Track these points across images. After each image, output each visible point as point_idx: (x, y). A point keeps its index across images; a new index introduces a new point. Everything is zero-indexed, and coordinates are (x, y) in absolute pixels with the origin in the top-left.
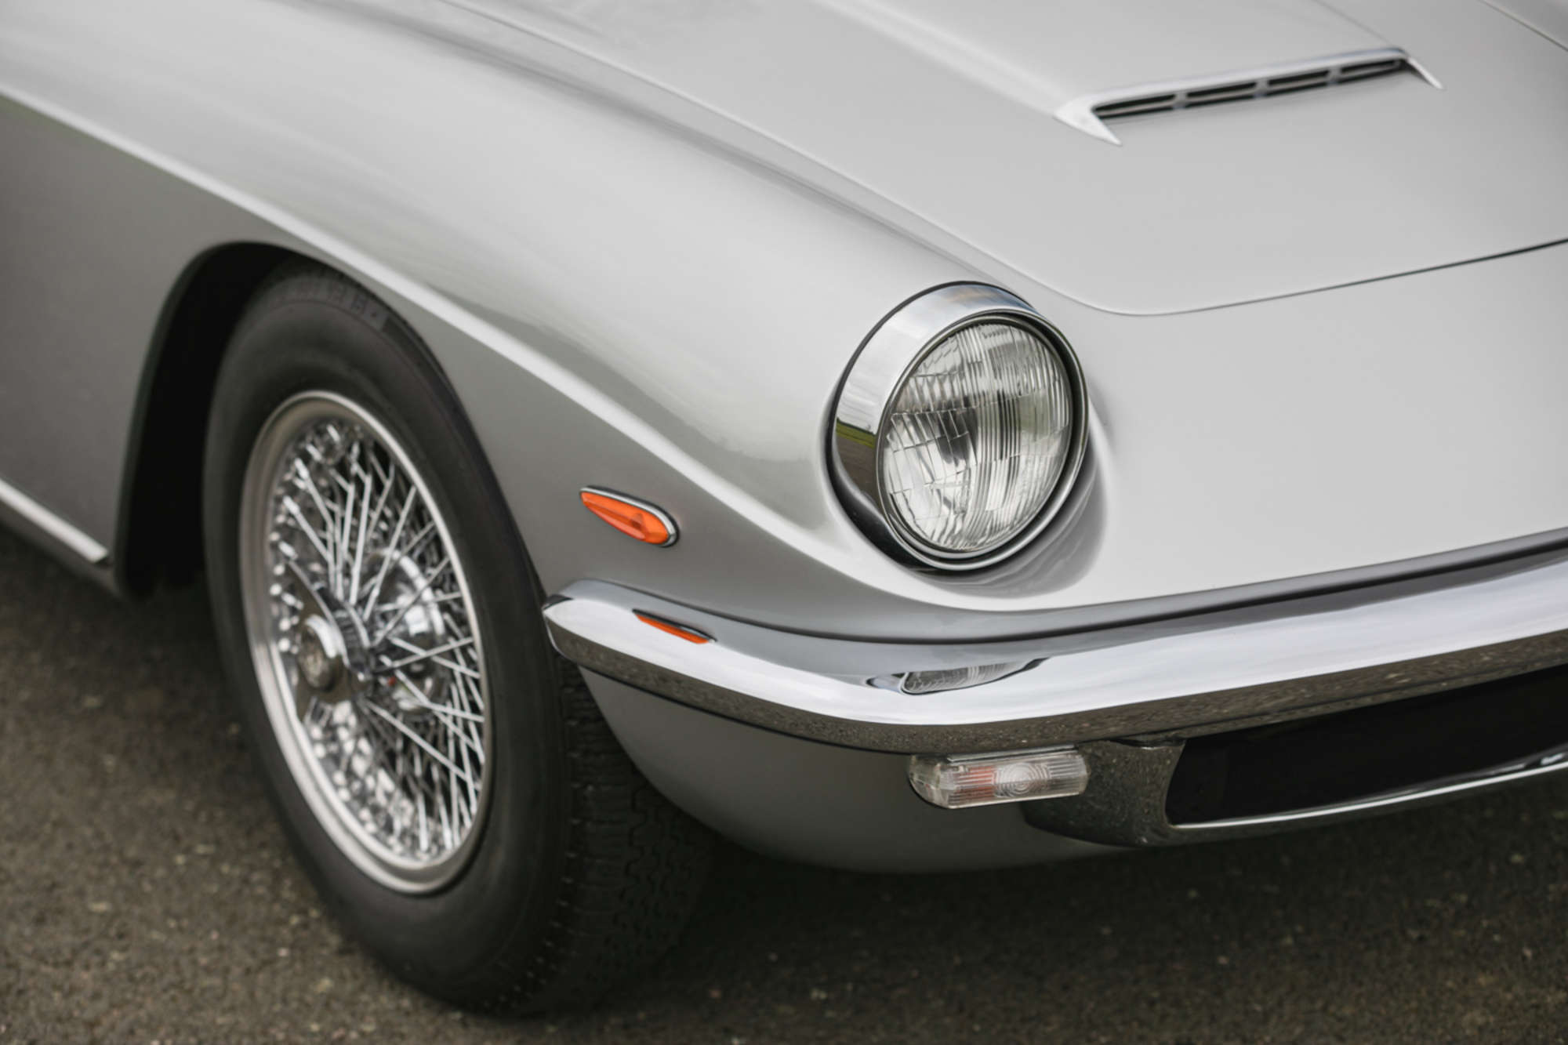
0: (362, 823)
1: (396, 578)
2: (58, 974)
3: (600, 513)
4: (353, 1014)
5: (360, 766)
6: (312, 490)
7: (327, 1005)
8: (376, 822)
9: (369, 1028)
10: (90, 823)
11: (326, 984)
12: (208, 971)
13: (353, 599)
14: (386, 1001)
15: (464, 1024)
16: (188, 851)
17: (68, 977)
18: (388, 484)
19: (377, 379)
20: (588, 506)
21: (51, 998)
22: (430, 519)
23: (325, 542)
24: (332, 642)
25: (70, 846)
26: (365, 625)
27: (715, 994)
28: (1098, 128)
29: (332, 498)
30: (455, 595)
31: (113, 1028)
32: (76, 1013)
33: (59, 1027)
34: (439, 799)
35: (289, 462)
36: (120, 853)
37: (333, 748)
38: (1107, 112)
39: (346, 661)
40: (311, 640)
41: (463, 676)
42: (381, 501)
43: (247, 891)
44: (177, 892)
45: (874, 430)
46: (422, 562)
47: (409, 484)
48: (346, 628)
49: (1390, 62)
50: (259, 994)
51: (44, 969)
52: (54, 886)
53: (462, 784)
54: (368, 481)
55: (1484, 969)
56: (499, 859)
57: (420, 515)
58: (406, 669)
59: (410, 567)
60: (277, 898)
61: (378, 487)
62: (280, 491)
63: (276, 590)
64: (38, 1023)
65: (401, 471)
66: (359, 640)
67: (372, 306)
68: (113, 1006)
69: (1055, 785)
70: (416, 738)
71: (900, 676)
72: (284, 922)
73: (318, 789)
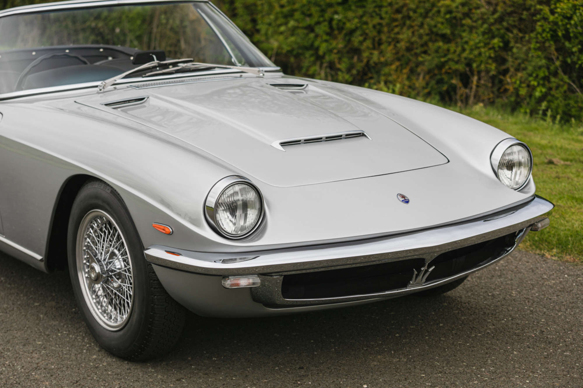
0: (104, 317)
1: (113, 255)
2: (29, 355)
3: (158, 229)
4: (101, 362)
5: (104, 304)
6: (94, 236)
7: (95, 360)
8: (108, 317)
9: (105, 364)
10: (36, 327)
11: (95, 357)
12: (66, 354)
13: (103, 259)
14: (109, 359)
15: (128, 363)
16: (61, 333)
17: (31, 355)
18: (112, 232)
19: (109, 204)
20: (154, 226)
21: (27, 359)
22: (121, 239)
23: (96, 249)
24: (97, 269)
25: (31, 332)
26: (105, 265)
27: (189, 359)
28: (280, 148)
29: (99, 238)
30: (127, 256)
31: (42, 364)
32: (33, 362)
33: (29, 364)
34: (122, 308)
35: (88, 229)
36: (44, 333)
37: (98, 300)
38: (283, 144)
39: (101, 273)
40: (93, 268)
41: (128, 275)
42: (110, 236)
43: (76, 340)
44: (58, 340)
45: (213, 207)
46: (119, 250)
47: (116, 230)
48: (101, 266)
49: (360, 134)
50: (78, 358)
51: (25, 354)
52: (27, 339)
53: (128, 303)
54: (107, 232)
55: (380, 355)
56: (135, 317)
57: (119, 237)
58: (114, 275)
59: (116, 252)
60: (83, 341)
61: (109, 233)
62: (86, 236)
63: (85, 261)
64: (24, 363)
65: (115, 228)
66: (104, 268)
67: (108, 187)
68: (42, 360)
69: (254, 284)
70: (118, 293)
71: (221, 260)
72: (86, 346)
73: (94, 310)
